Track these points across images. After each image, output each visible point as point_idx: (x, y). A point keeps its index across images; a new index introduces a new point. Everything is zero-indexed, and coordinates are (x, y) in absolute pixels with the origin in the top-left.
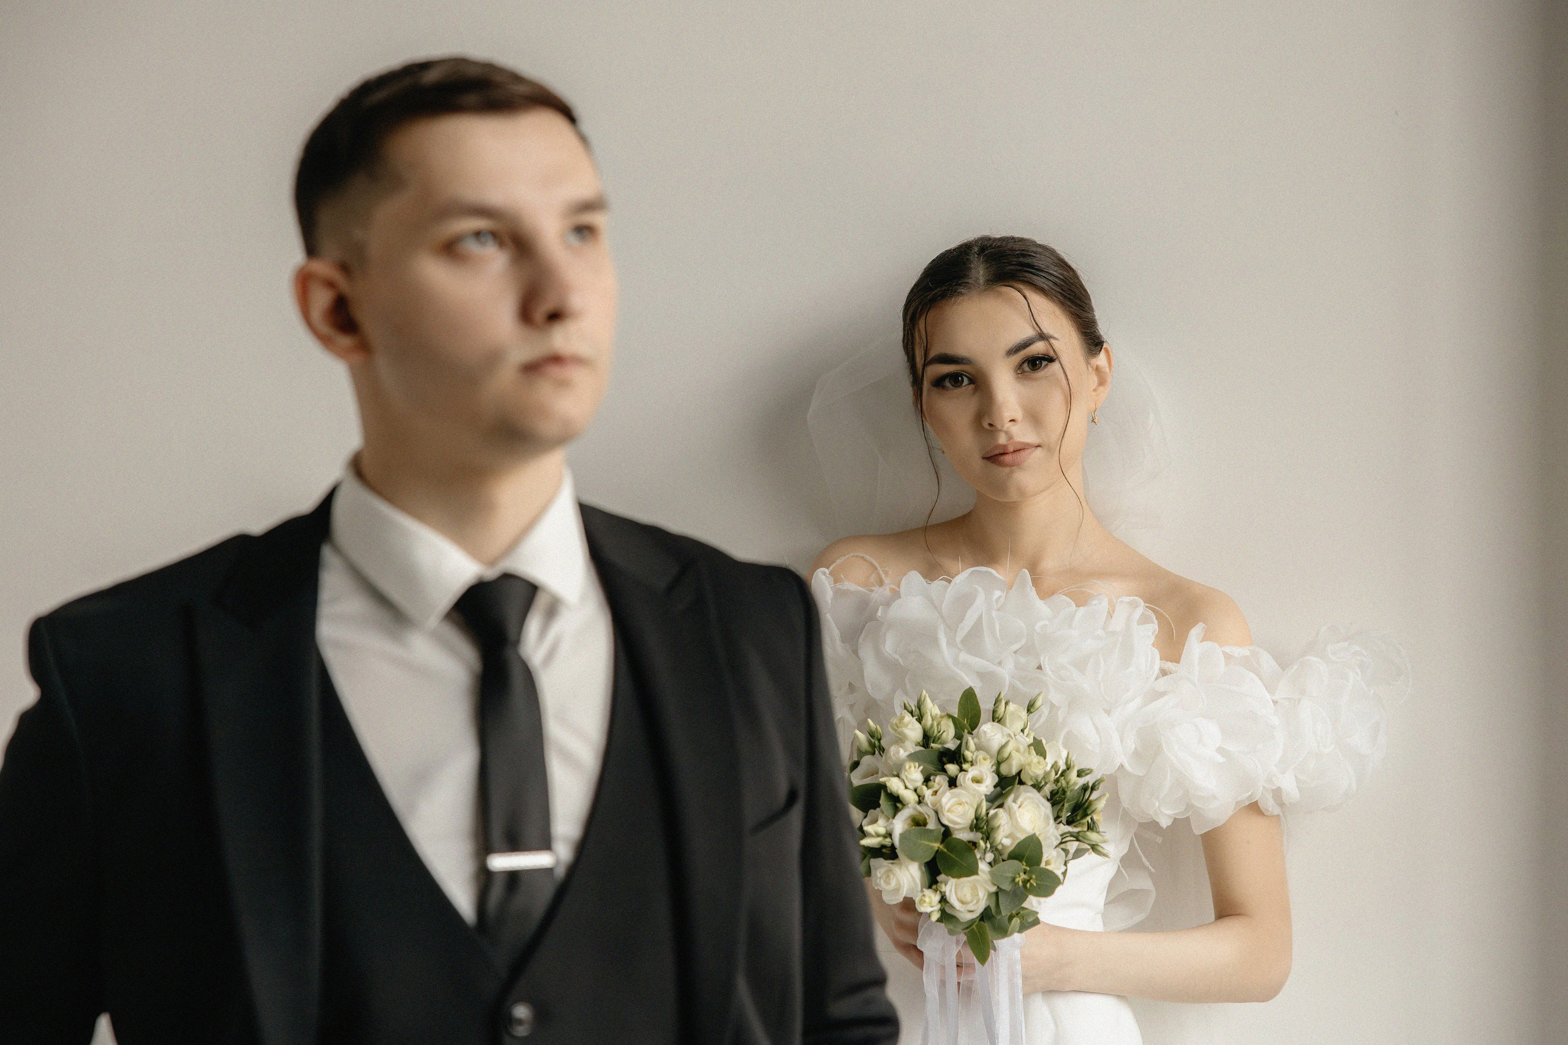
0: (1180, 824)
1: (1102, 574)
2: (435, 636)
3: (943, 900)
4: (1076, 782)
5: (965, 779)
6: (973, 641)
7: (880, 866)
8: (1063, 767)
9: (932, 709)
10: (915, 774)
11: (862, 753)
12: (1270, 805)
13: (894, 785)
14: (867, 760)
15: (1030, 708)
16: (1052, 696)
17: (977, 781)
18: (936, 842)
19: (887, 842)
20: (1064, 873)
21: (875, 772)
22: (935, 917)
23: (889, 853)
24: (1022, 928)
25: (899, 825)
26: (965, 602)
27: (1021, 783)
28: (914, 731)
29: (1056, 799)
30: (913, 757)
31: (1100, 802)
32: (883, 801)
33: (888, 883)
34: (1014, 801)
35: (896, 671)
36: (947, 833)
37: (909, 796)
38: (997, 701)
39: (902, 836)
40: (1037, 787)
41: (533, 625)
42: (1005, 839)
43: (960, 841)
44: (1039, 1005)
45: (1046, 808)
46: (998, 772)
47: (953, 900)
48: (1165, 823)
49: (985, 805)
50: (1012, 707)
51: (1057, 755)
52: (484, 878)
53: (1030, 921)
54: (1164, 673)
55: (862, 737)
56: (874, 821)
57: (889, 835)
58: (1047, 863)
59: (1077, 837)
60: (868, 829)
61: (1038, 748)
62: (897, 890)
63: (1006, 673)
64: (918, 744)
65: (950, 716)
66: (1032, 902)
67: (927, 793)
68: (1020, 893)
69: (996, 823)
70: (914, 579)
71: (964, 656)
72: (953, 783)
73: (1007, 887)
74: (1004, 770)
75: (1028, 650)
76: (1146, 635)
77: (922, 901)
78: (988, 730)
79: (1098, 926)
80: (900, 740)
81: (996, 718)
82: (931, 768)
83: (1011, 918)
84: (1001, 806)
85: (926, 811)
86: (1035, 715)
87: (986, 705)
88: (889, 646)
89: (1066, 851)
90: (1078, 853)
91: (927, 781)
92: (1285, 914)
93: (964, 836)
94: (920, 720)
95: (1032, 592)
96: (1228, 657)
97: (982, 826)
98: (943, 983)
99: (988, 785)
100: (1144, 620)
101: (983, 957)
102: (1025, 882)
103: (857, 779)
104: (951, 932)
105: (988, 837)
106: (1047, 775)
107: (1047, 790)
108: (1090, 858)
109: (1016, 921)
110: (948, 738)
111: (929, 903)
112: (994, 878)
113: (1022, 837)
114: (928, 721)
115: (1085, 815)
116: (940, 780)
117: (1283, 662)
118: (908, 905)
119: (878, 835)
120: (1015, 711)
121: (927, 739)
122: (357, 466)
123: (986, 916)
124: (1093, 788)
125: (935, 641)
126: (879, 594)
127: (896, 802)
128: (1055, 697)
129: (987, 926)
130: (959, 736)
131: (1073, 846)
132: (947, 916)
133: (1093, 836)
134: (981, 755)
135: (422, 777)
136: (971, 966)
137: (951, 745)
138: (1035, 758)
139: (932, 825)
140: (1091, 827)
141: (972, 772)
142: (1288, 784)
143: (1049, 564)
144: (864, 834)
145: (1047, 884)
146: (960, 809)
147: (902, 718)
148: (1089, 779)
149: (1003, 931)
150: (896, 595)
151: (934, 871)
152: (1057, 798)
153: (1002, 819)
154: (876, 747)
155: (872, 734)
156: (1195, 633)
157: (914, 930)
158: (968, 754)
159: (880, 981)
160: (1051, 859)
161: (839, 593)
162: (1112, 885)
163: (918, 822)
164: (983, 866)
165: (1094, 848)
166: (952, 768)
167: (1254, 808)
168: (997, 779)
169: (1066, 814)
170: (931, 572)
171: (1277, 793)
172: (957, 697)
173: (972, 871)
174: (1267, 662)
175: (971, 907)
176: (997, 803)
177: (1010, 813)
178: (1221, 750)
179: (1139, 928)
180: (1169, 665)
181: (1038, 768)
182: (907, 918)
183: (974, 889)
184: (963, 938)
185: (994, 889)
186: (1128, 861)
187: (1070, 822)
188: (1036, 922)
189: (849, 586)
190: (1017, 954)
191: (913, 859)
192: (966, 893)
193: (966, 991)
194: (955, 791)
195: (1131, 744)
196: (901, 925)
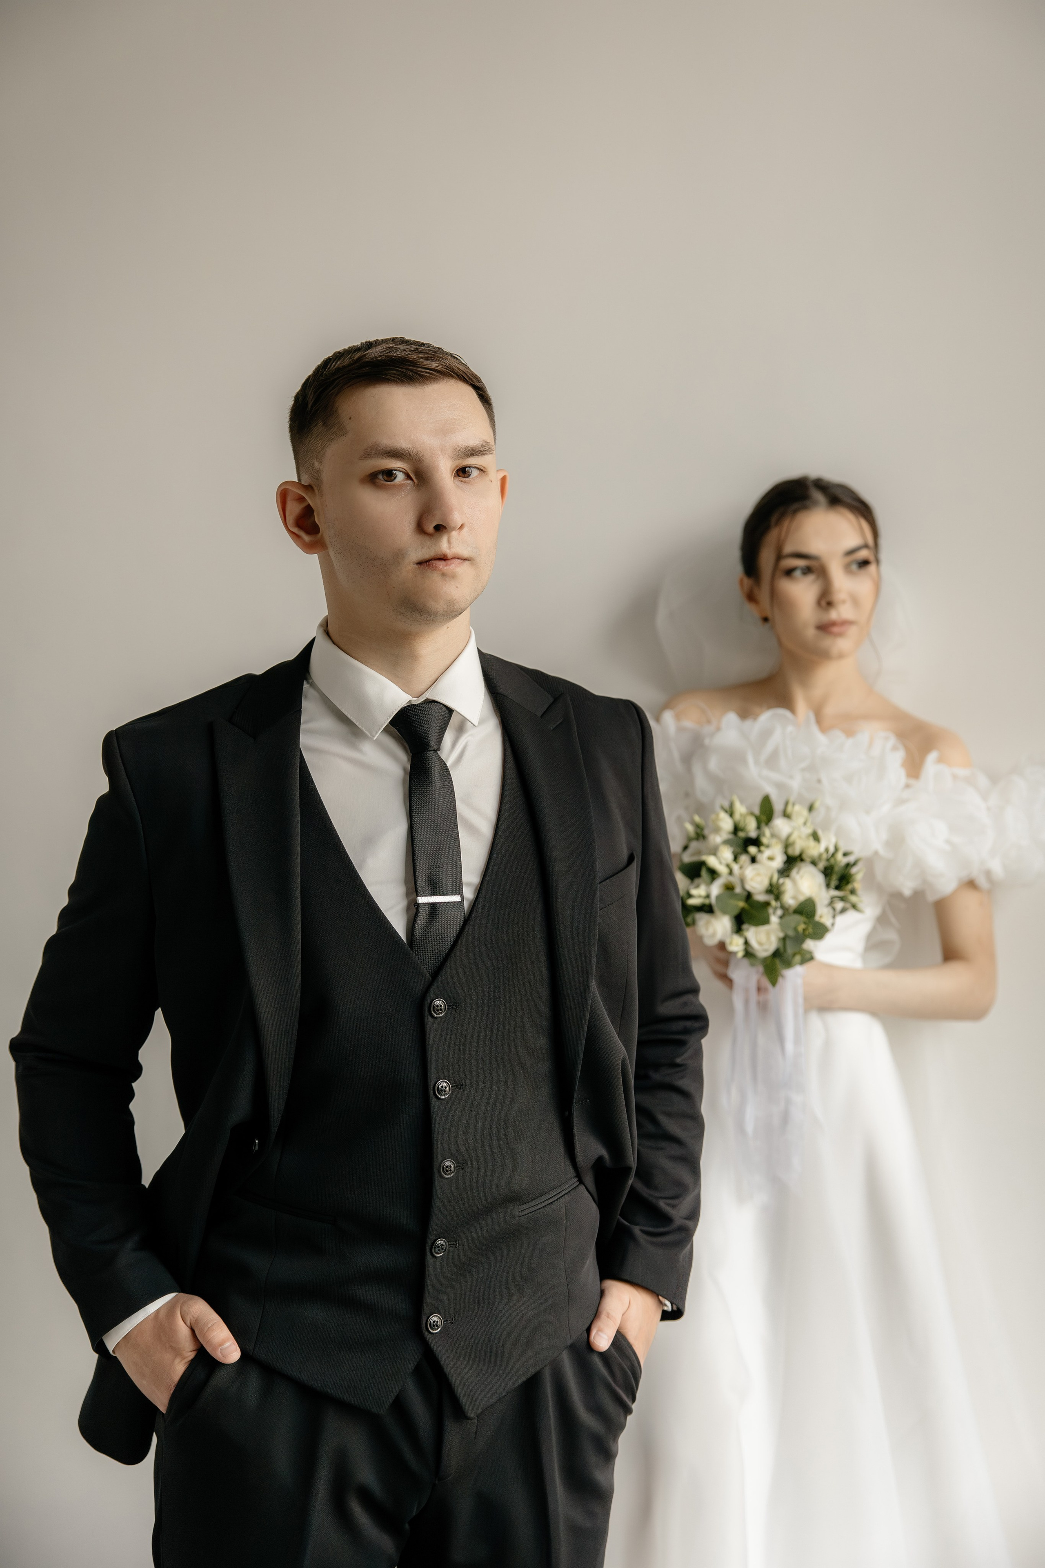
0: (918, 895)
1: (868, 717)
2: (378, 743)
3: (746, 943)
4: (841, 860)
5: (763, 857)
6: (772, 762)
7: (702, 919)
8: (832, 850)
9: (740, 809)
10: (727, 854)
11: (690, 839)
12: (982, 882)
13: (712, 861)
14: (694, 845)
15: (811, 808)
16: (826, 801)
17: (771, 859)
18: (741, 900)
19: (707, 902)
20: (833, 925)
21: (699, 853)
22: (741, 954)
23: (707, 909)
24: (803, 962)
25: (716, 889)
26: (766, 734)
27: (802, 860)
28: (727, 824)
29: (827, 872)
30: (726, 842)
31: (858, 874)
32: (704, 872)
33: (707, 929)
34: (798, 873)
35: (718, 783)
36: (749, 896)
37: (722, 869)
38: (787, 804)
39: (718, 897)
40: (814, 863)
41: (448, 737)
42: (790, 899)
43: (758, 902)
44: (815, 1021)
45: (820, 879)
46: (786, 853)
47: (754, 943)
48: (907, 892)
49: (776, 876)
50: (797, 808)
51: (828, 842)
52: (413, 909)
53: (808, 958)
54: (907, 786)
55: (690, 828)
56: (697, 887)
57: (708, 896)
58: (821, 917)
59: (842, 899)
60: (694, 892)
61: (815, 837)
62: (714, 935)
63: (796, 784)
64: (730, 833)
65: (752, 814)
66: (810, 945)
67: (736, 867)
68: (800, 938)
69: (783, 889)
70: (731, 718)
71: (766, 772)
72: (753, 860)
73: (791, 933)
74: (790, 852)
75: (812, 768)
76: (896, 759)
77: (731, 943)
78: (780, 825)
79: (858, 964)
80: (717, 830)
81: (786, 815)
82: (738, 850)
83: (794, 955)
84: (788, 876)
85: (735, 880)
86: (814, 813)
87: (778, 807)
88: (713, 764)
89: (834, 909)
90: (843, 911)
91: (736, 859)
92: (991, 957)
93: (761, 897)
94: (731, 815)
95: (815, 728)
96: (955, 777)
97: (774, 891)
98: (747, 1002)
99: (779, 862)
100: (895, 748)
101: (774, 982)
102: (804, 930)
103: (687, 858)
104: (752, 965)
105: (778, 897)
106: (820, 856)
107: (822, 865)
108: (851, 915)
109: (798, 958)
110: (751, 828)
111: (736, 945)
112: (782, 926)
113: (802, 898)
114: (737, 816)
115: (848, 883)
116: (744, 858)
117: (994, 779)
118: (722, 946)
119: (700, 896)
120: (799, 811)
121: (736, 829)
122: (325, 628)
123: (777, 954)
124: (855, 864)
125: (744, 761)
126: (707, 729)
127: (713, 874)
128: (829, 801)
129: (777, 962)
130: (759, 827)
131: (839, 905)
132: (749, 954)
133: (853, 898)
134: (774, 841)
135: (369, 841)
136: (766, 990)
137: (753, 834)
138: (812, 843)
139: (738, 890)
140: (853, 892)
141: (767, 853)
142: (996, 867)
143: (829, 710)
144: (690, 896)
145: (819, 931)
146: (759, 879)
147: (718, 815)
148: (851, 859)
149: (788, 964)
150: (718, 729)
151: (740, 922)
152: (829, 871)
153: (788, 886)
154: (700, 835)
155: (698, 827)
156: (932, 757)
157: (726, 963)
158: (765, 840)
159: (695, 990)
160: (823, 914)
161: (680, 730)
162: (870, 936)
163: (729, 888)
164: (774, 919)
165: (854, 907)
166: (752, 850)
167: (971, 884)
168: (784, 858)
169: (834, 882)
170: (744, 715)
171: (988, 874)
172: (758, 800)
173: (766, 921)
174: (983, 781)
175: (766, 947)
176: (786, 874)
177: (794, 882)
178: (948, 842)
179: (890, 966)
180: (912, 782)
181: (815, 850)
182: (721, 955)
183: (768, 934)
184: (761, 969)
185: (781, 935)
186: (881, 920)
187: (837, 888)
188: (812, 958)
189: (688, 724)
190: (799, 981)
191: (725, 912)
192: (763, 937)
193: (763, 1007)
194: (755, 866)
195: (884, 836)
196: (719, 961)
